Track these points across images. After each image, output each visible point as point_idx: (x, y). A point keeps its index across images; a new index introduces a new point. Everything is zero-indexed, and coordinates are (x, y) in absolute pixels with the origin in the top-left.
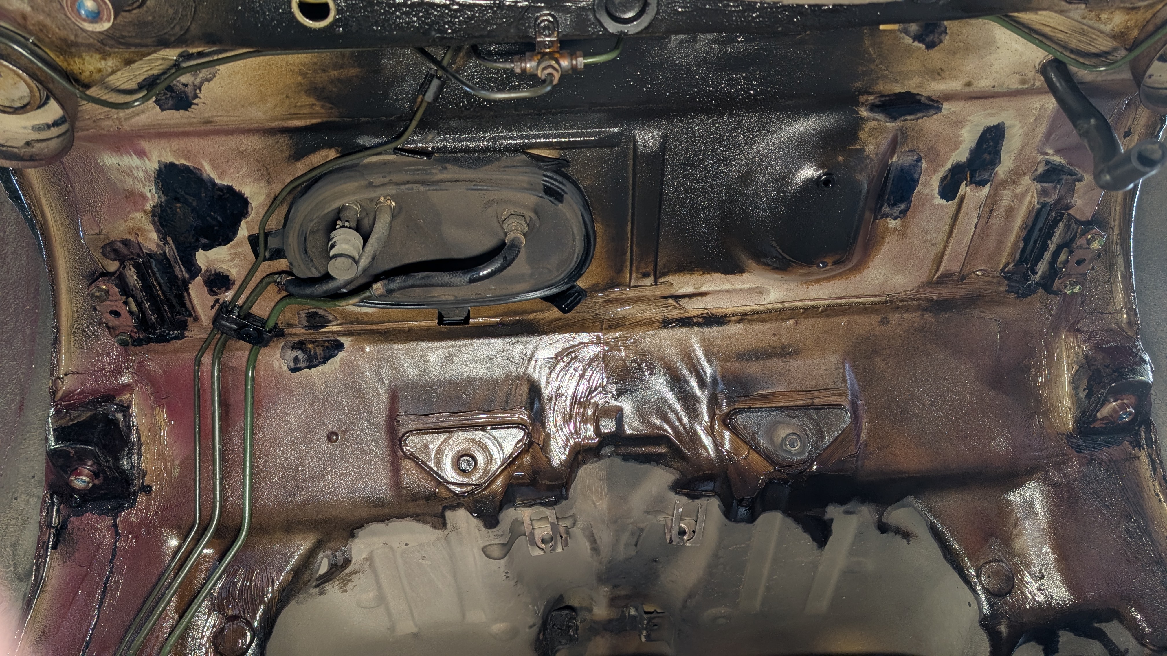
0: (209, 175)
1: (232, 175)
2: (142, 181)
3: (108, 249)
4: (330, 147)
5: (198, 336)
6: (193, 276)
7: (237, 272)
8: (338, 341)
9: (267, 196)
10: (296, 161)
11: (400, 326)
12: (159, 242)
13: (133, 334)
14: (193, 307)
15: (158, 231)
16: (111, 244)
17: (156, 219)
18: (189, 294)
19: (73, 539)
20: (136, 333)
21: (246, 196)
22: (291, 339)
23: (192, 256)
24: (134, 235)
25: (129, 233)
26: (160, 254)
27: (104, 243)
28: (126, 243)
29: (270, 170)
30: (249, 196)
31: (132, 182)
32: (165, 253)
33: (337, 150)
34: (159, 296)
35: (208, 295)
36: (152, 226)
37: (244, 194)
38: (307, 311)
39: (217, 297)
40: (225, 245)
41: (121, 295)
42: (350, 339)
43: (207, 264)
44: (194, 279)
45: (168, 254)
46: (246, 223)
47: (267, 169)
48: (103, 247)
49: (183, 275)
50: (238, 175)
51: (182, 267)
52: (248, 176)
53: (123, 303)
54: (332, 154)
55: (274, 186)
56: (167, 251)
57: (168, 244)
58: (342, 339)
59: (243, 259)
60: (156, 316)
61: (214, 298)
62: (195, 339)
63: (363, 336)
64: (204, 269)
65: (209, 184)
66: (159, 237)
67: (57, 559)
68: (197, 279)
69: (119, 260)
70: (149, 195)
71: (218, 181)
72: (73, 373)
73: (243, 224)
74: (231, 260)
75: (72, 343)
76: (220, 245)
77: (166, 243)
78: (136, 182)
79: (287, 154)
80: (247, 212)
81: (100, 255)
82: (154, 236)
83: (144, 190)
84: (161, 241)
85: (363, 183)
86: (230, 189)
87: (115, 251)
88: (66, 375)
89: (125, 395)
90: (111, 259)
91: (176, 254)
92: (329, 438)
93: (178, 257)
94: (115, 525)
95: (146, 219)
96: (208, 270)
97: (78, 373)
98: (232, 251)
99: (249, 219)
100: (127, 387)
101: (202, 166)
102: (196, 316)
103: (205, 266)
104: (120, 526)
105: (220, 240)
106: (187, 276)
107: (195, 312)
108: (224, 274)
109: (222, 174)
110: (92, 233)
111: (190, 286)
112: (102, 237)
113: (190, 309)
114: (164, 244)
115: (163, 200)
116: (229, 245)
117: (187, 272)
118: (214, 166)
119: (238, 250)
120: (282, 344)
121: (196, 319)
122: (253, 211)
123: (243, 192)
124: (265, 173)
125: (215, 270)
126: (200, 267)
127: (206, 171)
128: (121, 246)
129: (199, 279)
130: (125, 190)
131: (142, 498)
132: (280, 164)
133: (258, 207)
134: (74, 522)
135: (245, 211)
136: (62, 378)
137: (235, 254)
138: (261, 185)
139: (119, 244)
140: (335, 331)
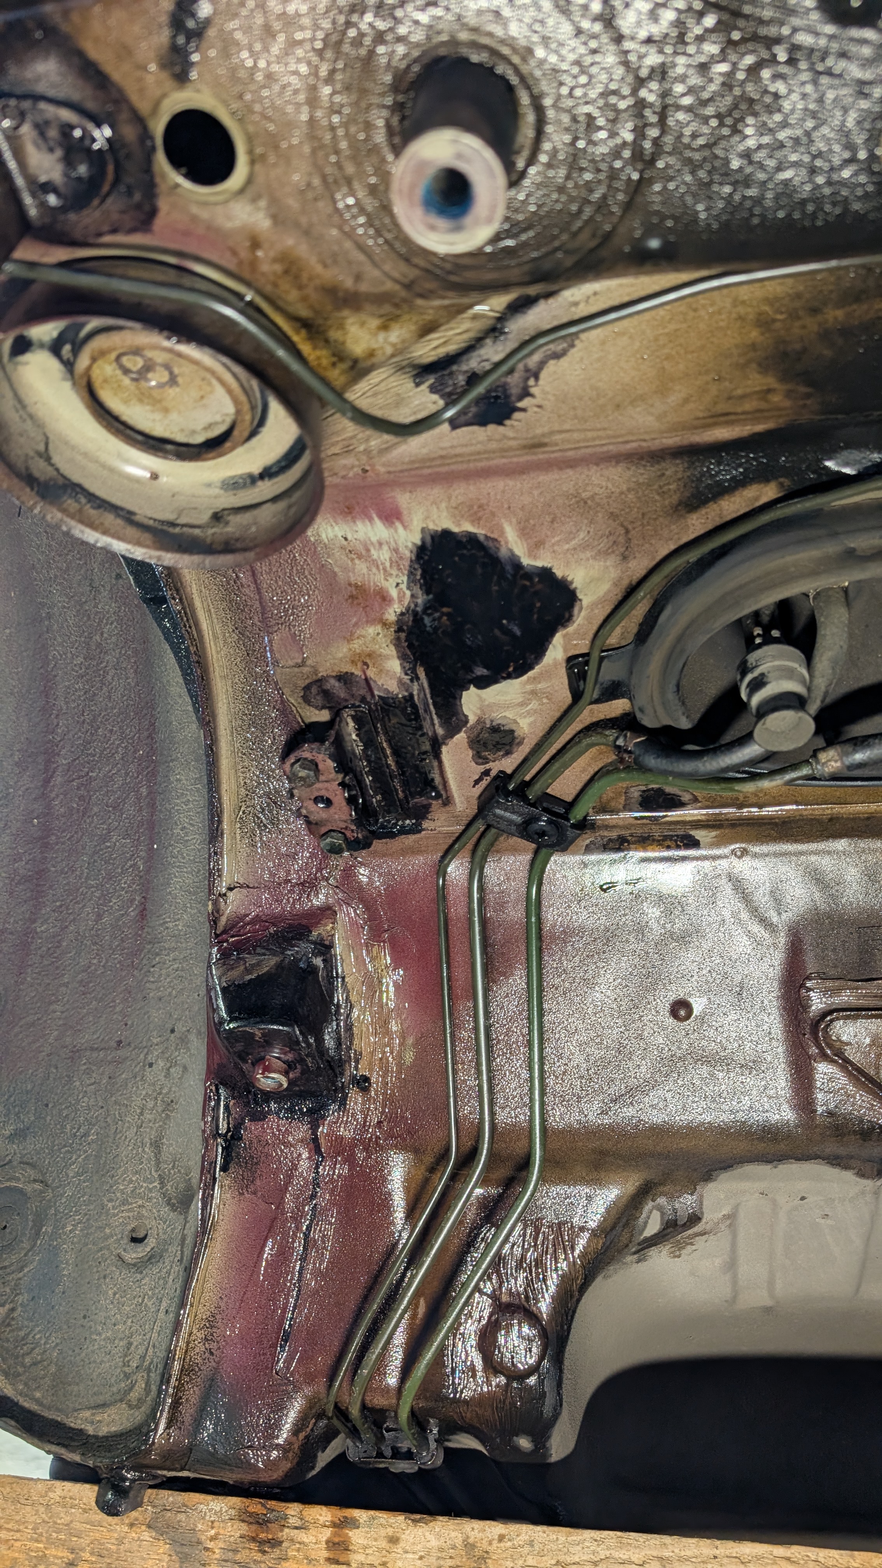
0: (511, 551)
1: (556, 548)
2: (385, 569)
3: (314, 690)
4: (767, 481)
5: (445, 829)
6: (452, 731)
7: (530, 724)
8: (691, 836)
9: (615, 584)
10: (689, 512)
11: (816, 812)
12: (403, 676)
13: (349, 834)
14: (445, 783)
15: (403, 657)
16: (320, 681)
17: (403, 635)
18: (440, 762)
19: (252, 1157)
20: (353, 831)
21: (574, 586)
22: (606, 833)
23: (455, 698)
24: (360, 664)
25: (353, 662)
26: (404, 697)
27: (307, 682)
28: (344, 678)
29: (633, 532)
30: (579, 586)
31: (365, 571)
32: (411, 696)
33: (781, 485)
34: (388, 766)
35: (473, 764)
36: (393, 648)
37: (572, 582)
38: (644, 788)
39: (487, 766)
40: (517, 677)
41: (337, 772)
42: (714, 834)
43: (479, 712)
44: (452, 737)
45: (416, 698)
46: (564, 636)
47: (627, 531)
48: (307, 688)
49: (435, 731)
50: (567, 547)
51: (435, 717)
52: (585, 547)
53: (339, 784)
54: (769, 492)
55: (633, 564)
56: (415, 693)
57: (418, 679)
58: (699, 834)
59: (545, 701)
60: (379, 797)
61: (482, 768)
62: (439, 832)
63: (739, 829)
64: (472, 719)
65: (509, 568)
66: (403, 667)
67: (230, 1188)
68: (457, 736)
69: (330, 708)
70: (394, 593)
71: (526, 561)
72: (241, 887)
73: (558, 639)
74: (522, 704)
75: (238, 837)
76: (509, 676)
77: (415, 678)
78: (374, 570)
79: (675, 499)
80: (571, 616)
81: (300, 700)
82: (395, 665)
83: (385, 584)
84: (406, 674)
85: (831, 548)
86: (546, 574)
87: (326, 694)
88: (230, 889)
89: (326, 925)
90: (316, 708)
91: (429, 696)
92: (674, 1013)
93: (430, 701)
94: (315, 1140)
95: (385, 636)
96: (480, 721)
97: (248, 887)
98: (529, 687)
99: (571, 629)
100: (327, 912)
101: (502, 532)
102: (448, 797)
103: (475, 714)
104: (322, 1141)
105: (511, 669)
106: (440, 731)
107: (446, 791)
108: (506, 728)
109: (537, 546)
110: (291, 663)
111: (444, 749)
112: (305, 670)
113: (441, 787)
114: (412, 680)
115: (420, 601)
116: (525, 677)
117: (441, 725)
118: (524, 532)
119: (539, 686)
120: (588, 842)
121: (447, 802)
122: (583, 614)
123: (569, 579)
124: (622, 539)
125: (492, 721)
126: (466, 717)
127: (507, 543)
128: (337, 684)
129: (461, 737)
130: (350, 585)
131: (355, 1099)
132: (655, 519)
133: (593, 605)
134: (251, 1130)
135: (567, 615)
136: (225, 895)
137: (533, 693)
138: (608, 563)
139: (333, 681)
140: (690, 822)
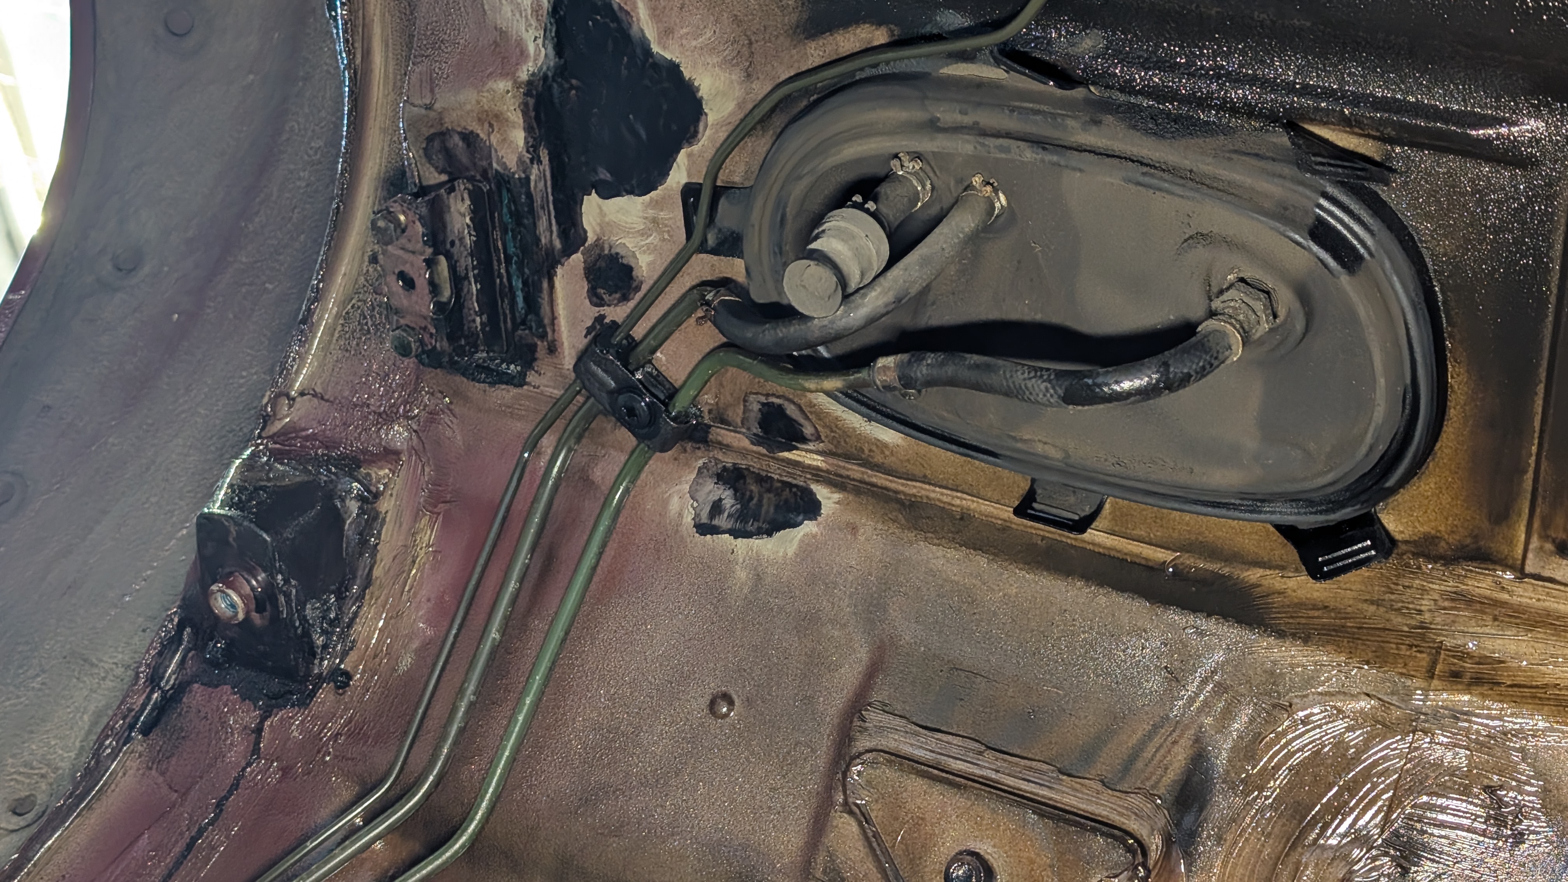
0: (642, 31)
1: (684, 42)
2: (526, 17)
3: (437, 144)
4: (879, 24)
5: (549, 391)
6: (569, 250)
7: (649, 264)
8: (811, 494)
9: (739, 106)
10: (806, 38)
11: (945, 499)
12: (525, 153)
13: (426, 338)
14: (554, 318)
15: (529, 129)
16: (443, 135)
17: (531, 101)
18: (552, 286)
19: (182, 729)
20: (431, 335)
21: (700, 94)
22: (720, 456)
23: (576, 203)
24: (486, 125)
25: (479, 120)
26: (520, 179)
27: (432, 131)
28: (469, 138)
29: (755, 46)
30: (705, 97)
31: (510, 14)
32: (528, 179)
34: (500, 276)
35: (587, 302)
36: (520, 115)
37: (698, 89)
38: (763, 399)
39: (602, 310)
40: (640, 195)
41: (425, 243)
42: (837, 496)
43: (598, 229)
44: (569, 256)
45: (532, 184)
46: (690, 155)
47: (751, 43)
48: (430, 139)
49: (551, 241)
50: (694, 43)
51: (554, 222)
52: (713, 50)
53: (425, 260)
54: (880, 36)
55: (756, 85)
56: (533, 178)
57: (540, 162)
58: (821, 492)
59: (666, 236)
60: (484, 317)
61: (595, 311)
62: (542, 393)
63: (864, 499)
64: (591, 238)
65: (639, 51)
66: (526, 142)
68: (574, 256)
69: (449, 174)
70: (531, 48)
71: (655, 48)
72: (315, 395)
73: (682, 157)
74: (644, 234)
76: (631, 192)
77: (536, 159)
78: (518, 15)
79: (794, 18)
80: (696, 132)
81: (421, 152)
82: (519, 137)
83: (525, 35)
84: (528, 152)
86: (674, 69)
87: (449, 154)
90: (436, 168)
91: (549, 190)
92: (712, 705)
93: (551, 198)
94: (259, 730)
95: (514, 97)
96: (598, 244)
98: (651, 213)
99: (695, 148)
101: (635, 7)
102: (554, 341)
103: (594, 232)
104: (266, 733)
105: (634, 182)
106: (558, 244)
107: (554, 331)
108: (625, 261)
109: (667, 33)
110: (419, 102)
111: (559, 270)
112: (432, 114)
113: (546, 321)
114: (532, 162)
115: (552, 64)
116: (647, 198)
117: (559, 236)
118: (656, 13)
119: (662, 215)
120: (700, 463)
121: (553, 349)
122: (708, 132)
123: (696, 84)
124: (745, 51)
125: (611, 247)
126: (585, 232)
127: (638, 20)
128: (461, 144)
129: (577, 259)
130: (496, 28)
131: (325, 695)
132: (777, 37)
133: (719, 125)
134: (197, 692)
135: (692, 129)
136: (294, 399)
137: (655, 221)
138: (733, 77)
139: (456, 138)
140: (809, 467)
